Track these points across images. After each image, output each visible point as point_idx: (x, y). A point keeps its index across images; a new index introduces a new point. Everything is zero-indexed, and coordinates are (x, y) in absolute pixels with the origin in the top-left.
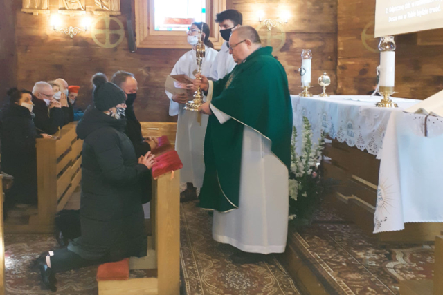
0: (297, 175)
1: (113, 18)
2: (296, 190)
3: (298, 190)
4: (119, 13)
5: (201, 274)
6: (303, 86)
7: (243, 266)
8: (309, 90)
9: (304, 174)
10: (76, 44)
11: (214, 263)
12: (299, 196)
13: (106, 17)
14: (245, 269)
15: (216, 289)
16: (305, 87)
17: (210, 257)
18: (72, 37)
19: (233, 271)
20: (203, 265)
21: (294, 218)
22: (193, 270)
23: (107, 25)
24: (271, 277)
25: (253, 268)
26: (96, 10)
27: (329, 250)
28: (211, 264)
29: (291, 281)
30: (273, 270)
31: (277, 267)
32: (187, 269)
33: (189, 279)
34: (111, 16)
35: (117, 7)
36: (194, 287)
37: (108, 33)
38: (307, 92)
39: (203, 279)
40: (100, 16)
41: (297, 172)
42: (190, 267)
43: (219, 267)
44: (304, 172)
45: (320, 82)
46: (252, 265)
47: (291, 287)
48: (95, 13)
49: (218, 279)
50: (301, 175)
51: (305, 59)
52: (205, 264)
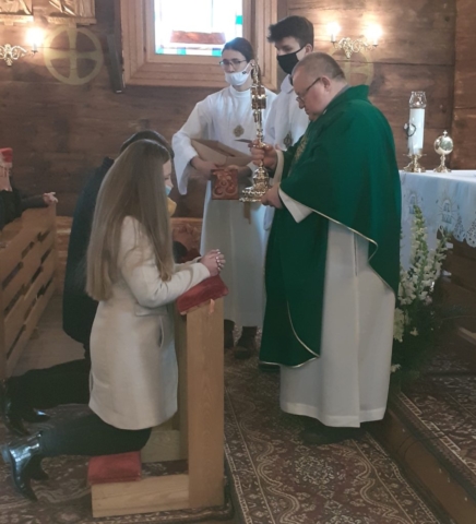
0: (403, 301)
1: (83, 31)
2: (401, 325)
3: (404, 325)
4: (94, 21)
5: (256, 464)
6: (410, 155)
7: (320, 448)
8: (419, 161)
9: (414, 300)
10: (18, 78)
11: (276, 446)
12: (406, 335)
13: (71, 28)
14: (324, 452)
15: (282, 487)
16: (414, 156)
17: (268, 437)
18: (9, 63)
19: (306, 457)
20: (258, 449)
21: (397, 370)
22: (244, 459)
23: (72, 42)
24: (364, 462)
25: (335, 449)
26: (53, 15)
27: (451, 417)
28: (271, 448)
29: (395, 468)
30: (367, 452)
31: (372, 446)
32: (235, 457)
33: (239, 473)
34: (79, 26)
35: (89, 11)
36: (247, 485)
37: (74, 58)
38: (416, 165)
39: (260, 472)
40: (59, 25)
41: (403, 297)
42: (239, 455)
43: (284, 451)
44: (414, 297)
45: (437, 147)
46: (334, 446)
47: (395, 477)
48: (50, 19)
49: (284, 470)
50: (410, 302)
51: (416, 107)
52: (260, 448)
